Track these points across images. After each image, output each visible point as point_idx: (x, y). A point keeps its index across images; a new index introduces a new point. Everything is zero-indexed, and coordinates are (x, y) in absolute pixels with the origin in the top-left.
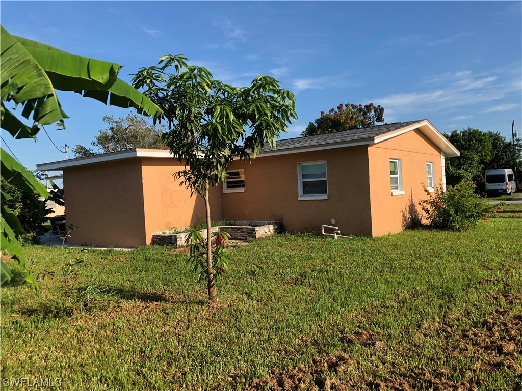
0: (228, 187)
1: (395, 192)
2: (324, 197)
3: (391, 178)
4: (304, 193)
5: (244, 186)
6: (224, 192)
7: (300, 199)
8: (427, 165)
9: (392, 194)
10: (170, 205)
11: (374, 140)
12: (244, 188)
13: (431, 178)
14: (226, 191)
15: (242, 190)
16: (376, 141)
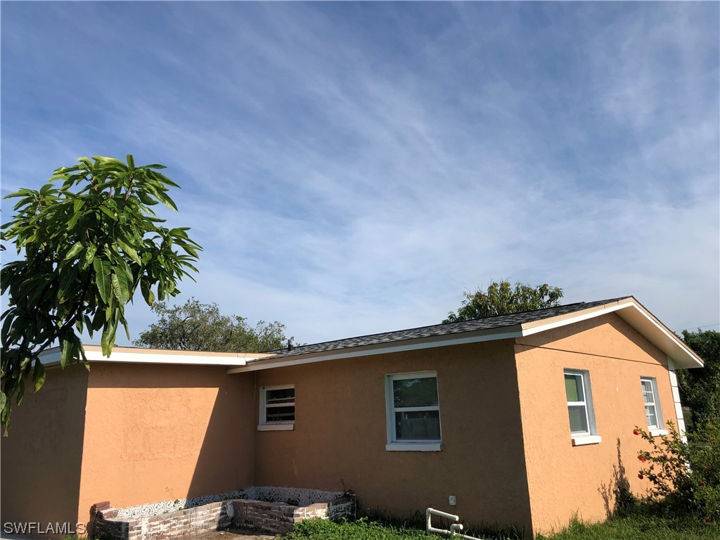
0: (269, 419)
1: (581, 438)
2: (434, 446)
3: (570, 408)
4: (399, 436)
5: (292, 418)
6: (261, 428)
7: (389, 447)
8: (643, 383)
9: (573, 441)
10: (141, 454)
11: (521, 329)
12: (293, 422)
13: (653, 406)
14: (264, 426)
15: (288, 426)
16: (525, 333)
